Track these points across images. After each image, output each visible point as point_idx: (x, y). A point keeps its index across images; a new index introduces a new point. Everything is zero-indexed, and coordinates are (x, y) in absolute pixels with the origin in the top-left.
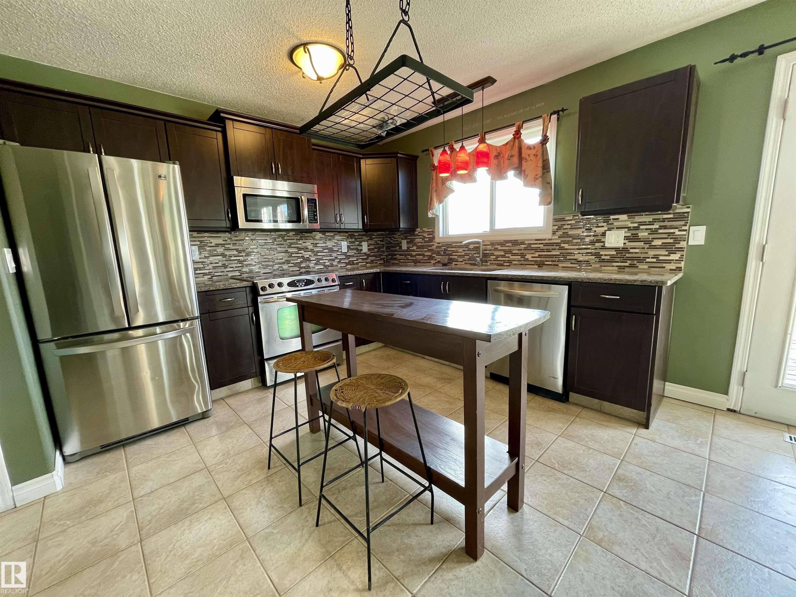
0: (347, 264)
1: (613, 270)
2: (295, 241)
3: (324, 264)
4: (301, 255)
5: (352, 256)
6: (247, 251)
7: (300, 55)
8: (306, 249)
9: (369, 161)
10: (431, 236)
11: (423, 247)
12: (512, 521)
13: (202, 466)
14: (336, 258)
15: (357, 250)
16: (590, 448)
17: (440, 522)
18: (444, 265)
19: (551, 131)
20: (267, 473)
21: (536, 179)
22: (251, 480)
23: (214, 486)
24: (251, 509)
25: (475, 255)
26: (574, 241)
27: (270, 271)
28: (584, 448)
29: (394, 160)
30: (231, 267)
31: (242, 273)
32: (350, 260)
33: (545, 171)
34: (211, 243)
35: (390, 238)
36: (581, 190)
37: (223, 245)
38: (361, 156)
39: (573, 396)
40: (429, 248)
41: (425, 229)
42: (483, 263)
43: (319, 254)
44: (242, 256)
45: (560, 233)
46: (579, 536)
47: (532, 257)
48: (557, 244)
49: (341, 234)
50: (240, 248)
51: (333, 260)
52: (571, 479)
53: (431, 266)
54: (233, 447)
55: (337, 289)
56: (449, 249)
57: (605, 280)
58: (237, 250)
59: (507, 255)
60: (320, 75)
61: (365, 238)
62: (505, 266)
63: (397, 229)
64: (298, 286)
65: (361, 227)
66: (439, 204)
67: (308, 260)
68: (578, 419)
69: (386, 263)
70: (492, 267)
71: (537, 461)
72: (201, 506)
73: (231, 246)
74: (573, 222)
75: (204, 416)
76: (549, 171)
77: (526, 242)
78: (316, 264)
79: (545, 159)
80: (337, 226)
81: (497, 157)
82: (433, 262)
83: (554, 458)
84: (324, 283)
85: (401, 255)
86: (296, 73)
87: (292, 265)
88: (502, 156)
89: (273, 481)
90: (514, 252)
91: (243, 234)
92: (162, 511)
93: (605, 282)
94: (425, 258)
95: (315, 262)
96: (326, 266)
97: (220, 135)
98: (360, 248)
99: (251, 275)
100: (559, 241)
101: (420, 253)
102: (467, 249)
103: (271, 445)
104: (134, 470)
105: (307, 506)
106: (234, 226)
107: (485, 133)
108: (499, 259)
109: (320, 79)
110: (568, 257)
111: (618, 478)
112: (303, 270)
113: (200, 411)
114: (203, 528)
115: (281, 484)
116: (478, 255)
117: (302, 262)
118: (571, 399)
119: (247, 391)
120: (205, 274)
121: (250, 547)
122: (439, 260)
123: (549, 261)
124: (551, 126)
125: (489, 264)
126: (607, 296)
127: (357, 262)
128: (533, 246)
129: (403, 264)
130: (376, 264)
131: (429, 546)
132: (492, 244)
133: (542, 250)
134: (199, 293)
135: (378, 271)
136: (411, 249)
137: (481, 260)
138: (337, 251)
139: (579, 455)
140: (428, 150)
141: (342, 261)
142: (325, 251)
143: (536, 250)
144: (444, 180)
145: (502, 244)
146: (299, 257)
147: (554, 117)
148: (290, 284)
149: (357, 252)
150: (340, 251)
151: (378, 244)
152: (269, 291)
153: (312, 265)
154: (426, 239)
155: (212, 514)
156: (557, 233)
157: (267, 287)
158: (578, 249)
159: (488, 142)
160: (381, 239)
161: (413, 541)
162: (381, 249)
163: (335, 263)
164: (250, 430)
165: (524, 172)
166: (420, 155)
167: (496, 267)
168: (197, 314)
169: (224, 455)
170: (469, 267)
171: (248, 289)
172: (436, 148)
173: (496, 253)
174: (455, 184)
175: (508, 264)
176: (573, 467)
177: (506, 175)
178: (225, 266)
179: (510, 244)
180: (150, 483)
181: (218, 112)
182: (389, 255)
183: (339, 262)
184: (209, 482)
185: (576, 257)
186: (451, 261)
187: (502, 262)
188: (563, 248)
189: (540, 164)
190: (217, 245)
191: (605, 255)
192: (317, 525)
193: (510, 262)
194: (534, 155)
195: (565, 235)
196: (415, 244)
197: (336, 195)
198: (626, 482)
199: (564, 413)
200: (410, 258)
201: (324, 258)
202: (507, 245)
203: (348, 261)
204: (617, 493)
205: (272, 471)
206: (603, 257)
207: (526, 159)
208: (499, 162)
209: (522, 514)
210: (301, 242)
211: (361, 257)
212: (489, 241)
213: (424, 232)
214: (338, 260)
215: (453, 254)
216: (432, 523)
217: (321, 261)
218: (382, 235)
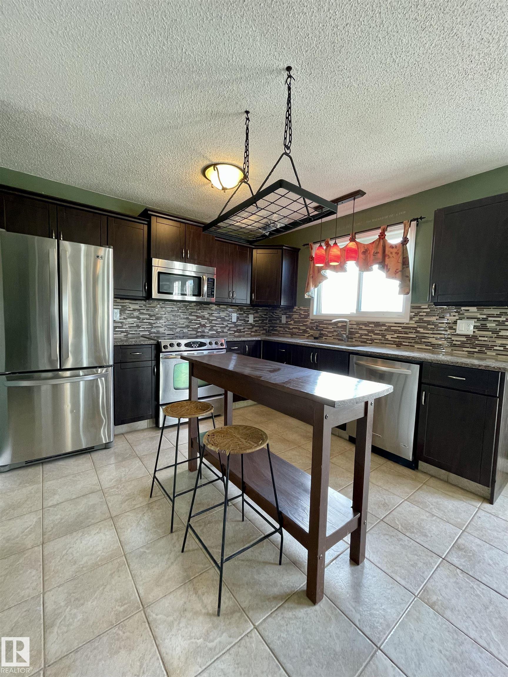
0: (235, 332)
1: (464, 354)
2: (195, 310)
3: (216, 330)
4: (198, 322)
5: (240, 326)
6: (157, 316)
7: (210, 172)
8: (203, 317)
9: (259, 251)
10: (306, 314)
11: (299, 322)
12: (353, 574)
13: (98, 488)
14: (227, 326)
15: (244, 320)
16: (433, 515)
17: (287, 564)
18: (316, 338)
19: (411, 233)
20: (149, 501)
21: (396, 272)
22: (135, 505)
23: (105, 506)
24: (131, 530)
25: (342, 332)
26: (429, 326)
27: (173, 333)
28: (428, 514)
29: (280, 251)
30: (143, 328)
31: (151, 333)
32: (238, 328)
33: (404, 266)
34: (130, 308)
35: (273, 313)
36: (434, 284)
37: (139, 310)
38: (253, 247)
39: (422, 465)
40: (304, 323)
41: (302, 308)
42: (349, 340)
43: (213, 322)
44: (153, 320)
45: (417, 319)
46: (414, 596)
47: (391, 338)
48: (414, 328)
49: (233, 307)
50: (152, 313)
51: (225, 327)
52: (413, 542)
53: (304, 338)
54: (125, 475)
55: (224, 351)
56: (321, 325)
57: (453, 363)
58: (149, 315)
59: (370, 334)
60: (224, 186)
61: (252, 312)
62: (367, 343)
63: (278, 306)
64: (192, 347)
65: (249, 302)
66: (314, 288)
67: (204, 326)
68: (425, 487)
69: (268, 333)
70: (356, 343)
71: (382, 520)
72: (93, 521)
73: (145, 312)
74: (428, 310)
75: (107, 446)
76: (408, 267)
77: (387, 325)
78: (210, 330)
79: (405, 256)
80: (230, 300)
81: (364, 253)
82: (307, 335)
83: (398, 520)
84: (214, 346)
85: (280, 327)
86: (207, 184)
87: (191, 329)
88: (368, 252)
89: (152, 508)
90: (376, 332)
91: (156, 302)
92: (63, 521)
93: (452, 364)
94: (300, 332)
95: (210, 328)
96: (217, 332)
97: (146, 227)
98: (247, 319)
99: (158, 335)
100: (416, 326)
101: (296, 327)
102: (336, 326)
103: (154, 477)
104: (48, 484)
105: (177, 533)
106: (148, 296)
107: (355, 233)
108: (363, 337)
109: (224, 189)
110: (423, 340)
111: (457, 547)
112: (199, 334)
113: (104, 442)
114: (91, 540)
115: (159, 511)
116: (345, 332)
117: (199, 328)
118: (420, 467)
119: (143, 430)
120: (122, 332)
121: (126, 562)
122: (312, 334)
123: (406, 342)
124: (411, 230)
125: (354, 340)
126: (454, 377)
127: (244, 330)
128: (392, 328)
129: (283, 335)
130: (259, 333)
131: (275, 584)
132: (358, 324)
133: (400, 333)
134: (115, 347)
135: (259, 339)
136: (289, 323)
137: (347, 337)
138: (228, 321)
139: (423, 520)
140: (308, 244)
141: (231, 329)
142: (218, 320)
143: (395, 332)
144: (320, 269)
145: (367, 324)
146: (197, 323)
147: (414, 223)
148: (187, 345)
149: (244, 323)
150: (230, 320)
151: (262, 317)
152: (170, 349)
153: (206, 330)
154: (302, 316)
155: (100, 529)
156: (414, 319)
157: (169, 345)
158: (432, 334)
159: (357, 240)
160: (266, 313)
161: (262, 577)
162: (265, 322)
163: (225, 330)
164: (141, 463)
165: (387, 266)
166: (302, 248)
167: (360, 343)
168: (111, 363)
169: (117, 480)
170: (337, 341)
171: (153, 346)
172: (315, 243)
173: (360, 332)
174: (328, 273)
175: (370, 342)
176: (415, 531)
177: (371, 268)
178: (138, 327)
179: (373, 325)
180: (57, 497)
181: (146, 211)
182: (271, 326)
183: (229, 330)
184: (102, 502)
185: (430, 340)
186: (321, 335)
187: (365, 340)
188: (418, 332)
189: (400, 260)
190: (134, 310)
191: (456, 341)
192: (183, 551)
193: (372, 340)
194: (396, 253)
195: (421, 321)
196: (293, 319)
197: (231, 276)
198: (465, 552)
199: (412, 479)
200: (288, 330)
201: (217, 326)
202: (370, 325)
203: (236, 329)
204: (454, 560)
205: (153, 499)
206: (454, 342)
207: (389, 256)
208: (366, 257)
209: (363, 568)
210: (200, 311)
211: (247, 327)
212: (355, 321)
213: (300, 310)
214: (228, 328)
215: (324, 330)
216: (280, 564)
217: (214, 328)
218: (267, 310)
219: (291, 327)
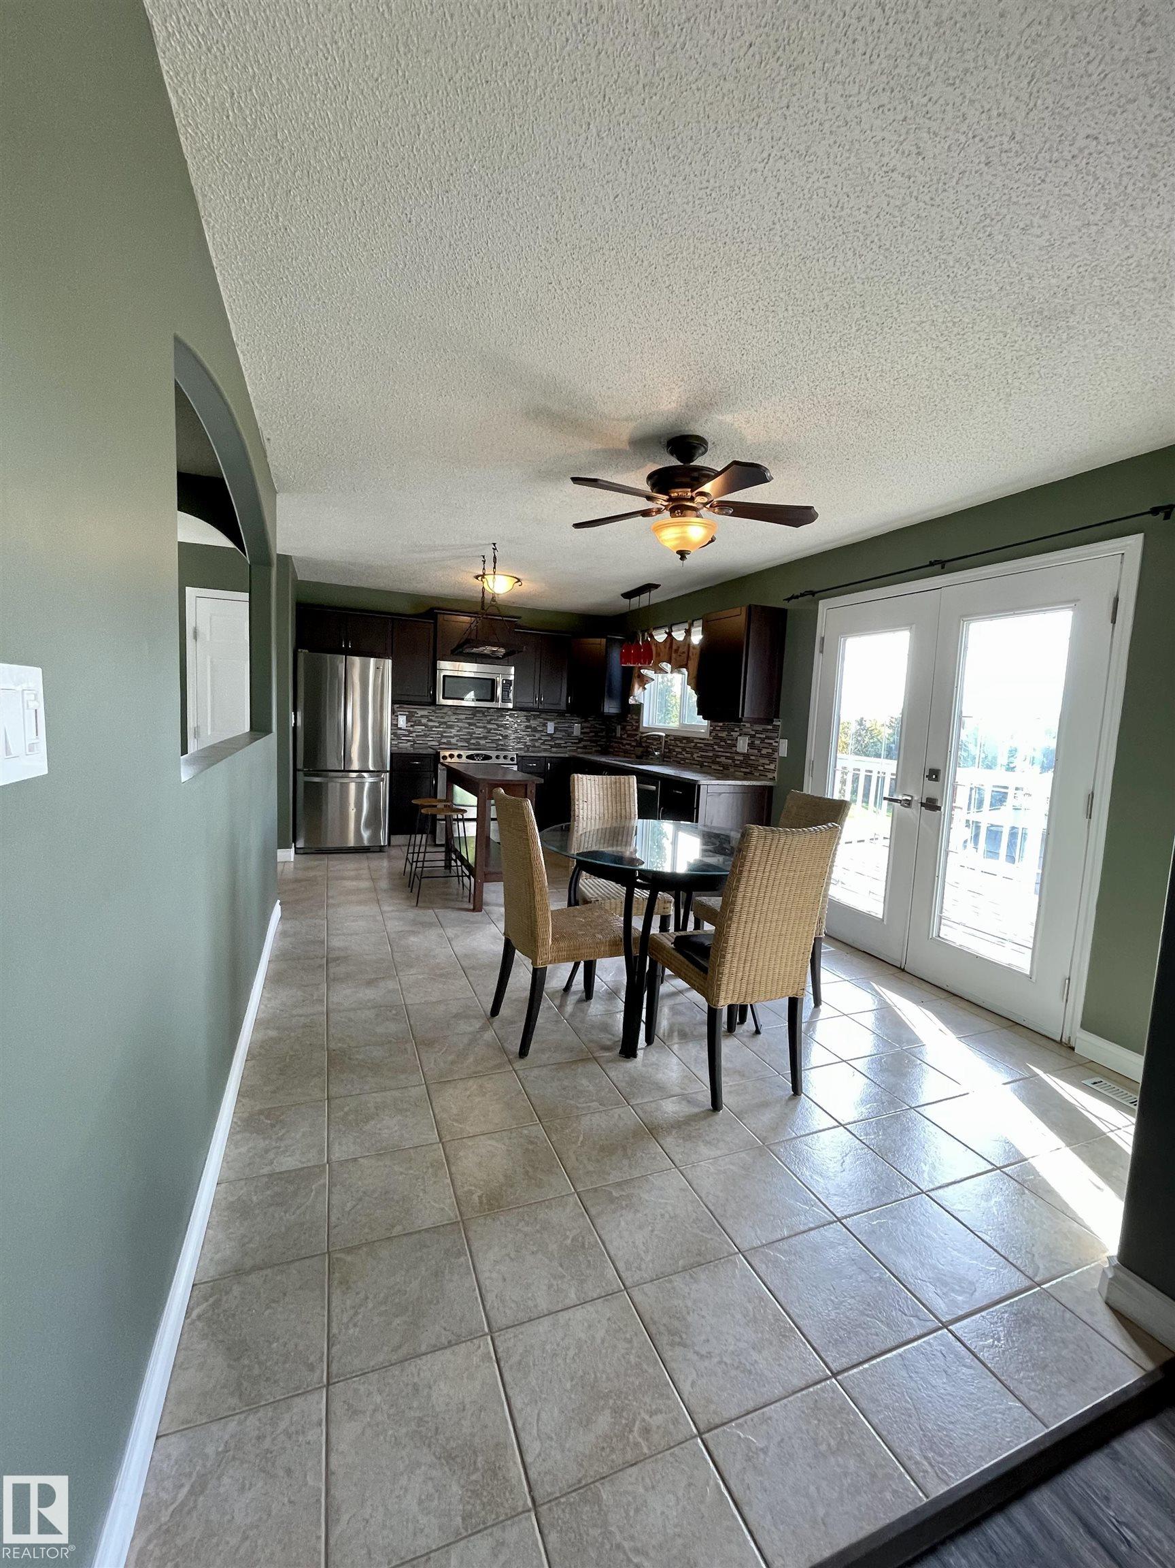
0: (552, 746)
5: (561, 739)
10: (638, 726)
11: (631, 735)
14: (541, 739)
15: (567, 732)
26: (721, 743)
29: (604, 640)
30: (431, 737)
31: (439, 744)
32: (555, 742)
34: (417, 714)
37: (427, 716)
40: (636, 738)
41: (634, 716)
43: (520, 733)
44: (444, 728)
48: (711, 745)
49: (546, 714)
50: (441, 721)
51: (536, 740)
56: (648, 741)
58: (439, 722)
59: (684, 753)
61: (574, 720)
63: (602, 713)
65: (569, 703)
66: (640, 692)
69: (604, 750)
73: (431, 719)
75: (381, 849)
80: (536, 706)
84: (500, 760)
85: (616, 742)
88: (679, 652)
90: (688, 749)
91: (444, 709)
94: (631, 749)
97: (431, 627)
100: (713, 742)
101: (629, 742)
106: (433, 702)
113: (380, 846)
120: (409, 741)
127: (565, 745)
128: (698, 745)
129: (617, 753)
130: (589, 750)
133: (702, 750)
134: (393, 754)
136: (624, 736)
138: (542, 732)
141: (544, 743)
142: (527, 730)
146: (497, 734)
148: (468, 757)
149: (567, 735)
150: (545, 731)
151: (595, 727)
152: (447, 760)
154: (635, 728)
156: (712, 734)
157: (448, 757)
158: (723, 752)
160: (601, 722)
162: (599, 734)
165: (689, 669)
168: (388, 769)
171: (432, 757)
173: (677, 749)
175: (684, 762)
178: (426, 736)
181: (432, 609)
182: (607, 741)
183: (542, 744)
185: (722, 759)
188: (714, 750)
190: (422, 716)
191: (737, 760)
195: (717, 736)
196: (626, 732)
197: (537, 675)
200: (621, 747)
201: (525, 737)
203: (551, 743)
206: (736, 762)
207: (691, 659)
208: (677, 659)
211: (570, 740)
213: (633, 718)
214: (542, 741)
215: (652, 746)
217: (522, 740)
219: (625, 742)
